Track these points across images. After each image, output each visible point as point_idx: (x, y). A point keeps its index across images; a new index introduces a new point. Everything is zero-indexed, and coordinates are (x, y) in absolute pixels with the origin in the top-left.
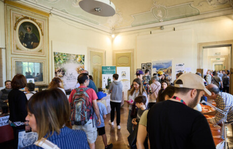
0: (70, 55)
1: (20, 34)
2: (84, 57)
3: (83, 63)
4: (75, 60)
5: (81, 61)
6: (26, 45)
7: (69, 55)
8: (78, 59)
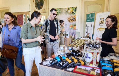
0: (63, 9)
1: (35, 3)
2: (76, 9)
3: (75, 14)
4: (67, 12)
5: (73, 12)
6: (38, 8)
7: (61, 9)
8: (69, 11)
